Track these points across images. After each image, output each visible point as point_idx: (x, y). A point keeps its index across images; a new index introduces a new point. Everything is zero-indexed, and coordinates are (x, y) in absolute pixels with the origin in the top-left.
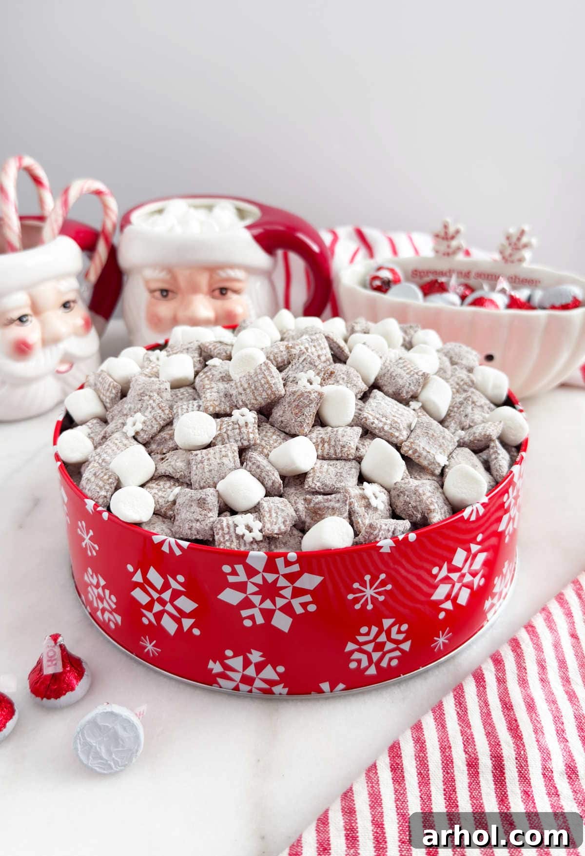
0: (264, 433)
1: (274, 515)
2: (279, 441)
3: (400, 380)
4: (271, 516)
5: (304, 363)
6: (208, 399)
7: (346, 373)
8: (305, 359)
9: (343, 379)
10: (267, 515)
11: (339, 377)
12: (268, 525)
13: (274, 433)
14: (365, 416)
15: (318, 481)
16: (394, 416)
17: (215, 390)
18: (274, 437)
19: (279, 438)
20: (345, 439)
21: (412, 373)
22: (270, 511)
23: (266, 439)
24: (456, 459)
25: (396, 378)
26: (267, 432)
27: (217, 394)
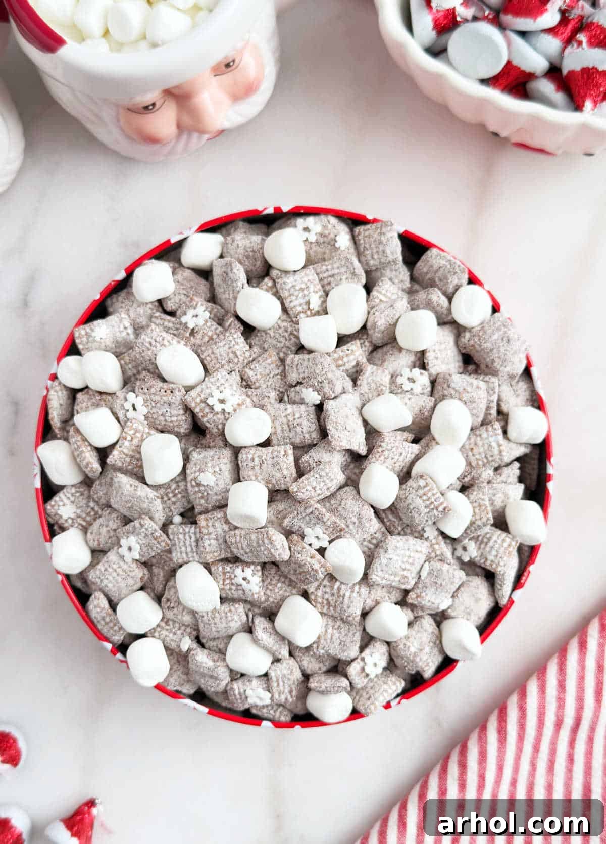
0: (269, 580)
1: (281, 684)
2: (284, 589)
3: (416, 516)
4: (278, 685)
5: (311, 516)
6: (207, 550)
7: (357, 515)
8: (312, 513)
9: (354, 523)
10: (275, 685)
11: (350, 520)
12: (276, 696)
13: (279, 581)
14: (373, 580)
15: (323, 649)
16: (404, 570)
17: (213, 536)
18: (279, 585)
19: (284, 585)
20: (350, 610)
21: (432, 507)
22: (277, 681)
23: (270, 587)
24: (461, 600)
25: (413, 512)
26: (271, 580)
27: (215, 541)
